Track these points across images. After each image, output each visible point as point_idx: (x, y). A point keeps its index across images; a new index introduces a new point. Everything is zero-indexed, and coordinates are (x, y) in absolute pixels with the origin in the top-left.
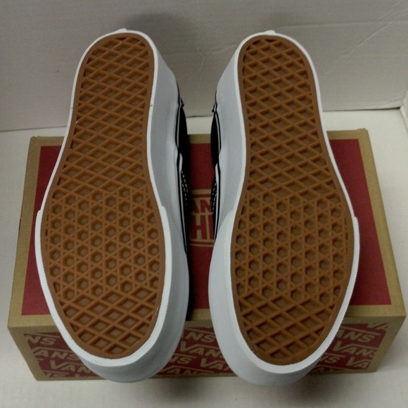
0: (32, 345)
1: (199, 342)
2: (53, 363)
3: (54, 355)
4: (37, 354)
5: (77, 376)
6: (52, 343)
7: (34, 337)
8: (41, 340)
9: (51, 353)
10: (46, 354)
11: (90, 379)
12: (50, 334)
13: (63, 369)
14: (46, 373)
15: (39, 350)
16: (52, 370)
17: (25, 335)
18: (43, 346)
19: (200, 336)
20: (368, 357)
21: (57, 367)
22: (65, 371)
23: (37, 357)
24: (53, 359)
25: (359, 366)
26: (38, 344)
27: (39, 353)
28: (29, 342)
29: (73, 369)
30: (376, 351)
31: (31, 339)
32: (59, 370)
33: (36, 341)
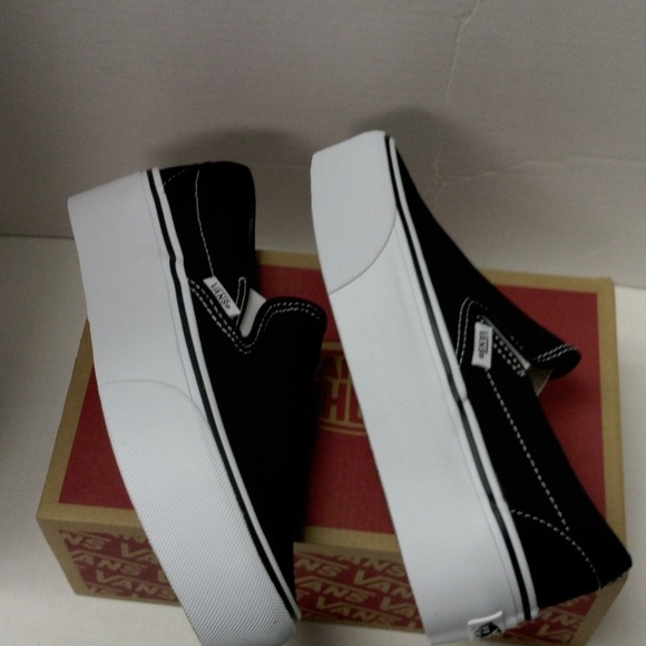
0: (71, 547)
1: (314, 573)
2: (100, 575)
3: (101, 564)
4: (76, 559)
5: (135, 596)
6: (99, 547)
7: (74, 536)
8: (83, 541)
9: (97, 560)
10: (90, 561)
11: (154, 603)
12: (96, 534)
13: (115, 584)
14: (89, 587)
15: (81, 555)
16: (99, 583)
17: (61, 532)
18: (87, 549)
19: (316, 565)
20: (569, 628)
21: (107, 580)
22: (117, 587)
23: (78, 563)
24: (100, 569)
25: (557, 638)
26: (80, 546)
27: (81, 558)
28: (67, 542)
29: (128, 585)
30: (581, 621)
31: (70, 538)
32: (108, 584)
33: (76, 541)
